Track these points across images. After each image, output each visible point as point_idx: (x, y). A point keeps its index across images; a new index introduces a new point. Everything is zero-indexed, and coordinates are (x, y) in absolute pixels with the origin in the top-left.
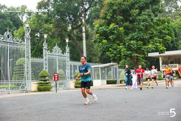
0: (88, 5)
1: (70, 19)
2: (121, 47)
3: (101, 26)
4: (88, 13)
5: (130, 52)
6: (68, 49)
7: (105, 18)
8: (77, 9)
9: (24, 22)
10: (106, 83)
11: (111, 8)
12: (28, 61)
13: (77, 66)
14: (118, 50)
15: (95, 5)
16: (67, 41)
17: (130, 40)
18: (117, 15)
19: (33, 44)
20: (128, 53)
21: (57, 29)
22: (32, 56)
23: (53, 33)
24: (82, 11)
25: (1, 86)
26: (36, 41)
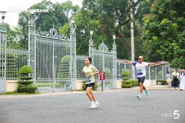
1: (118, 15)
2: (173, 44)
3: (151, 21)
4: (137, 7)
6: (115, 46)
7: (156, 13)
8: (125, 4)
9: (69, 18)
10: (155, 83)
11: (164, 2)
12: (73, 59)
13: (124, 64)
14: (171, 47)
16: (114, 37)
18: (169, 10)
19: (78, 41)
20: (182, 51)
21: (103, 25)
22: (77, 53)
23: (99, 30)
24: (130, 6)
25: (46, 84)
26: (82, 38)
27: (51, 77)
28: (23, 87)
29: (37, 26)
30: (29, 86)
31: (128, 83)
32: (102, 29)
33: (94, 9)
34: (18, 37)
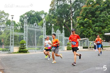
0: (74, 9)
1: (65, 17)
2: (90, 30)
3: (80, 20)
4: (74, 13)
6: (64, 31)
7: (82, 16)
8: (68, 12)
10: (82, 48)
11: (86, 11)
12: (44, 36)
13: (68, 39)
14: (89, 31)
15: (77, 9)
16: (63, 27)
17: (95, 27)
18: (88, 14)
19: (47, 29)
20: (94, 33)
21: (58, 21)
22: (46, 34)
23: (57, 24)
25: (32, 48)
26: (48, 27)
27: (35, 45)
28: (22, 50)
29: (28, 22)
30: (24, 49)
31: (70, 48)
33: (54, 14)
34: (19, 27)
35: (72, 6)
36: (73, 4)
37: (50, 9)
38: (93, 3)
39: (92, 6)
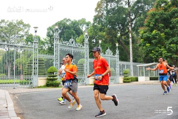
0: (134, 16)
2: (162, 49)
3: (145, 32)
4: (134, 22)
5: (171, 54)
6: (117, 52)
7: (148, 26)
8: (125, 19)
9: (83, 31)
10: (149, 79)
11: (154, 18)
12: (86, 61)
13: (125, 65)
14: (160, 52)
15: (140, 16)
16: (117, 45)
17: (170, 44)
18: (159, 23)
19: (91, 48)
20: (169, 54)
21: (109, 36)
22: (90, 57)
23: (106, 39)
24: (129, 21)
26: (93, 46)
28: (51, 82)
29: (60, 37)
30: (54, 82)
31: (128, 79)
32: (108, 39)
33: (102, 24)
34: (46, 45)
35: (131, 10)
36: (133, 7)
37: (95, 16)
38: (166, 5)
39: (165, 10)
